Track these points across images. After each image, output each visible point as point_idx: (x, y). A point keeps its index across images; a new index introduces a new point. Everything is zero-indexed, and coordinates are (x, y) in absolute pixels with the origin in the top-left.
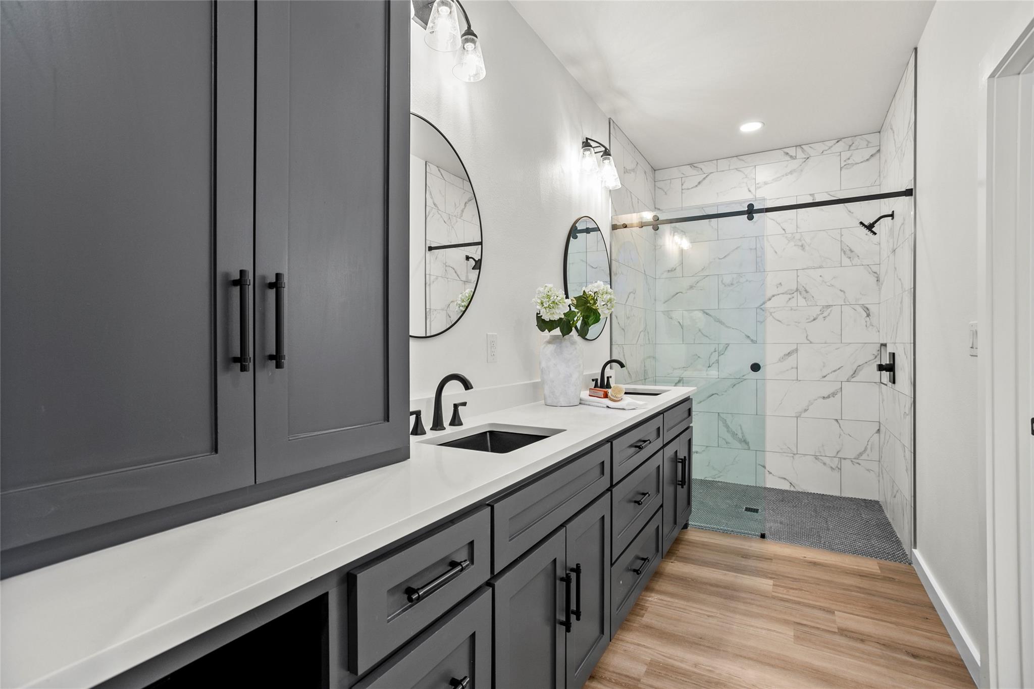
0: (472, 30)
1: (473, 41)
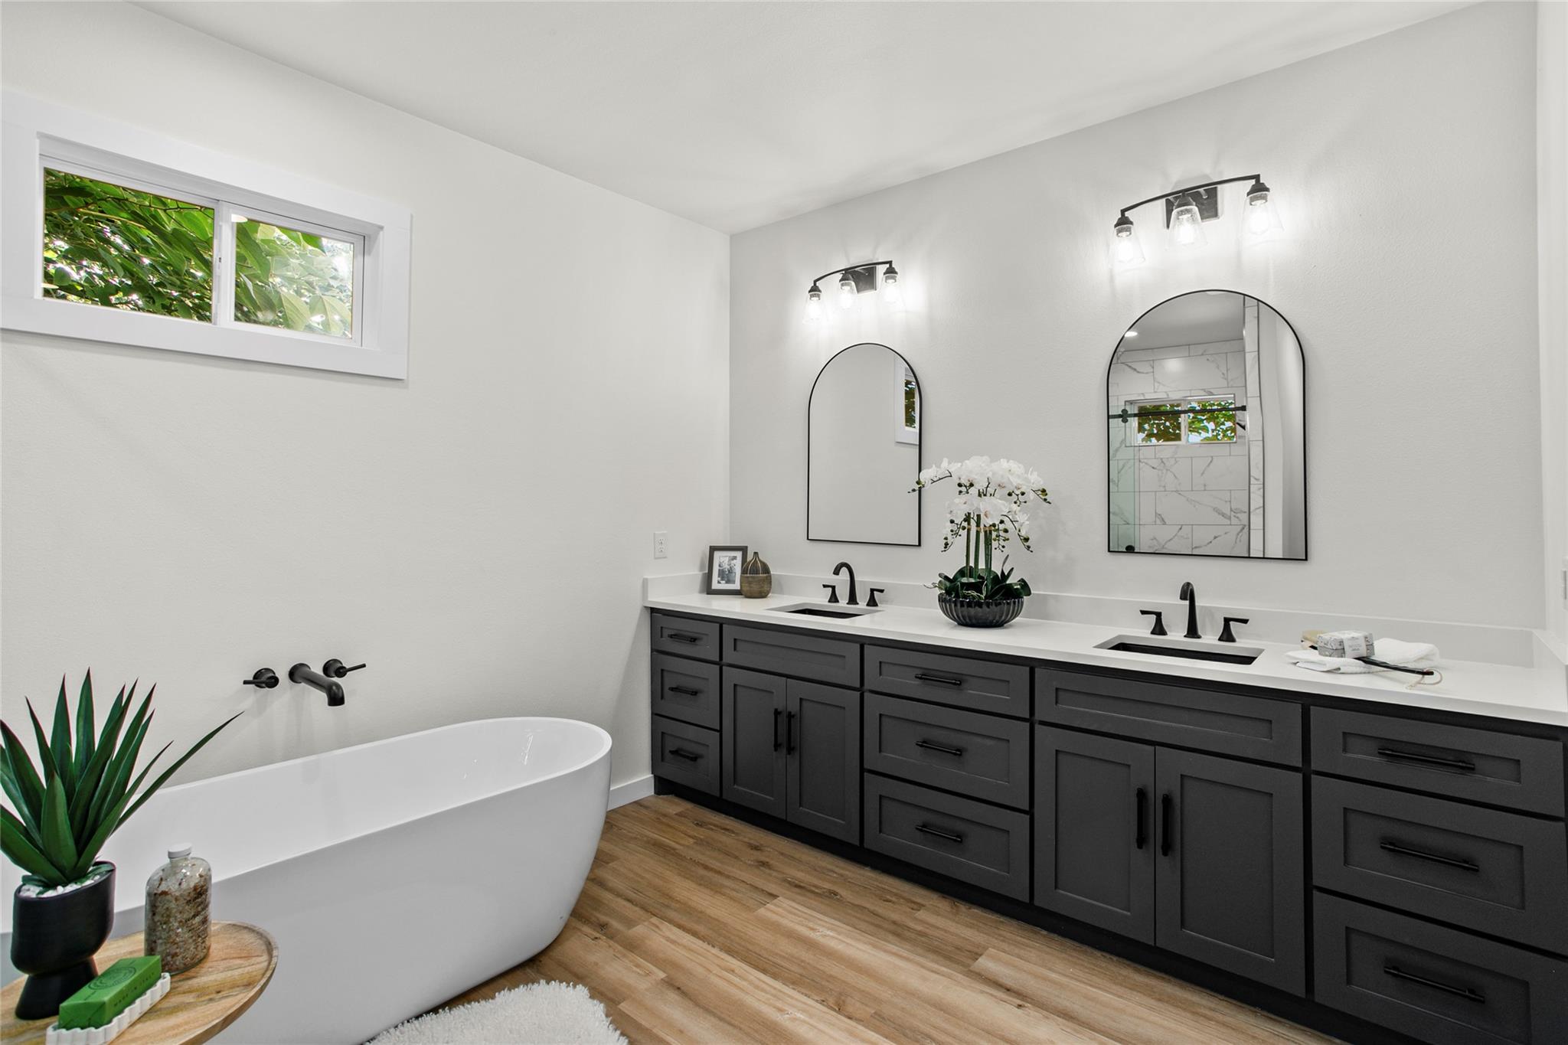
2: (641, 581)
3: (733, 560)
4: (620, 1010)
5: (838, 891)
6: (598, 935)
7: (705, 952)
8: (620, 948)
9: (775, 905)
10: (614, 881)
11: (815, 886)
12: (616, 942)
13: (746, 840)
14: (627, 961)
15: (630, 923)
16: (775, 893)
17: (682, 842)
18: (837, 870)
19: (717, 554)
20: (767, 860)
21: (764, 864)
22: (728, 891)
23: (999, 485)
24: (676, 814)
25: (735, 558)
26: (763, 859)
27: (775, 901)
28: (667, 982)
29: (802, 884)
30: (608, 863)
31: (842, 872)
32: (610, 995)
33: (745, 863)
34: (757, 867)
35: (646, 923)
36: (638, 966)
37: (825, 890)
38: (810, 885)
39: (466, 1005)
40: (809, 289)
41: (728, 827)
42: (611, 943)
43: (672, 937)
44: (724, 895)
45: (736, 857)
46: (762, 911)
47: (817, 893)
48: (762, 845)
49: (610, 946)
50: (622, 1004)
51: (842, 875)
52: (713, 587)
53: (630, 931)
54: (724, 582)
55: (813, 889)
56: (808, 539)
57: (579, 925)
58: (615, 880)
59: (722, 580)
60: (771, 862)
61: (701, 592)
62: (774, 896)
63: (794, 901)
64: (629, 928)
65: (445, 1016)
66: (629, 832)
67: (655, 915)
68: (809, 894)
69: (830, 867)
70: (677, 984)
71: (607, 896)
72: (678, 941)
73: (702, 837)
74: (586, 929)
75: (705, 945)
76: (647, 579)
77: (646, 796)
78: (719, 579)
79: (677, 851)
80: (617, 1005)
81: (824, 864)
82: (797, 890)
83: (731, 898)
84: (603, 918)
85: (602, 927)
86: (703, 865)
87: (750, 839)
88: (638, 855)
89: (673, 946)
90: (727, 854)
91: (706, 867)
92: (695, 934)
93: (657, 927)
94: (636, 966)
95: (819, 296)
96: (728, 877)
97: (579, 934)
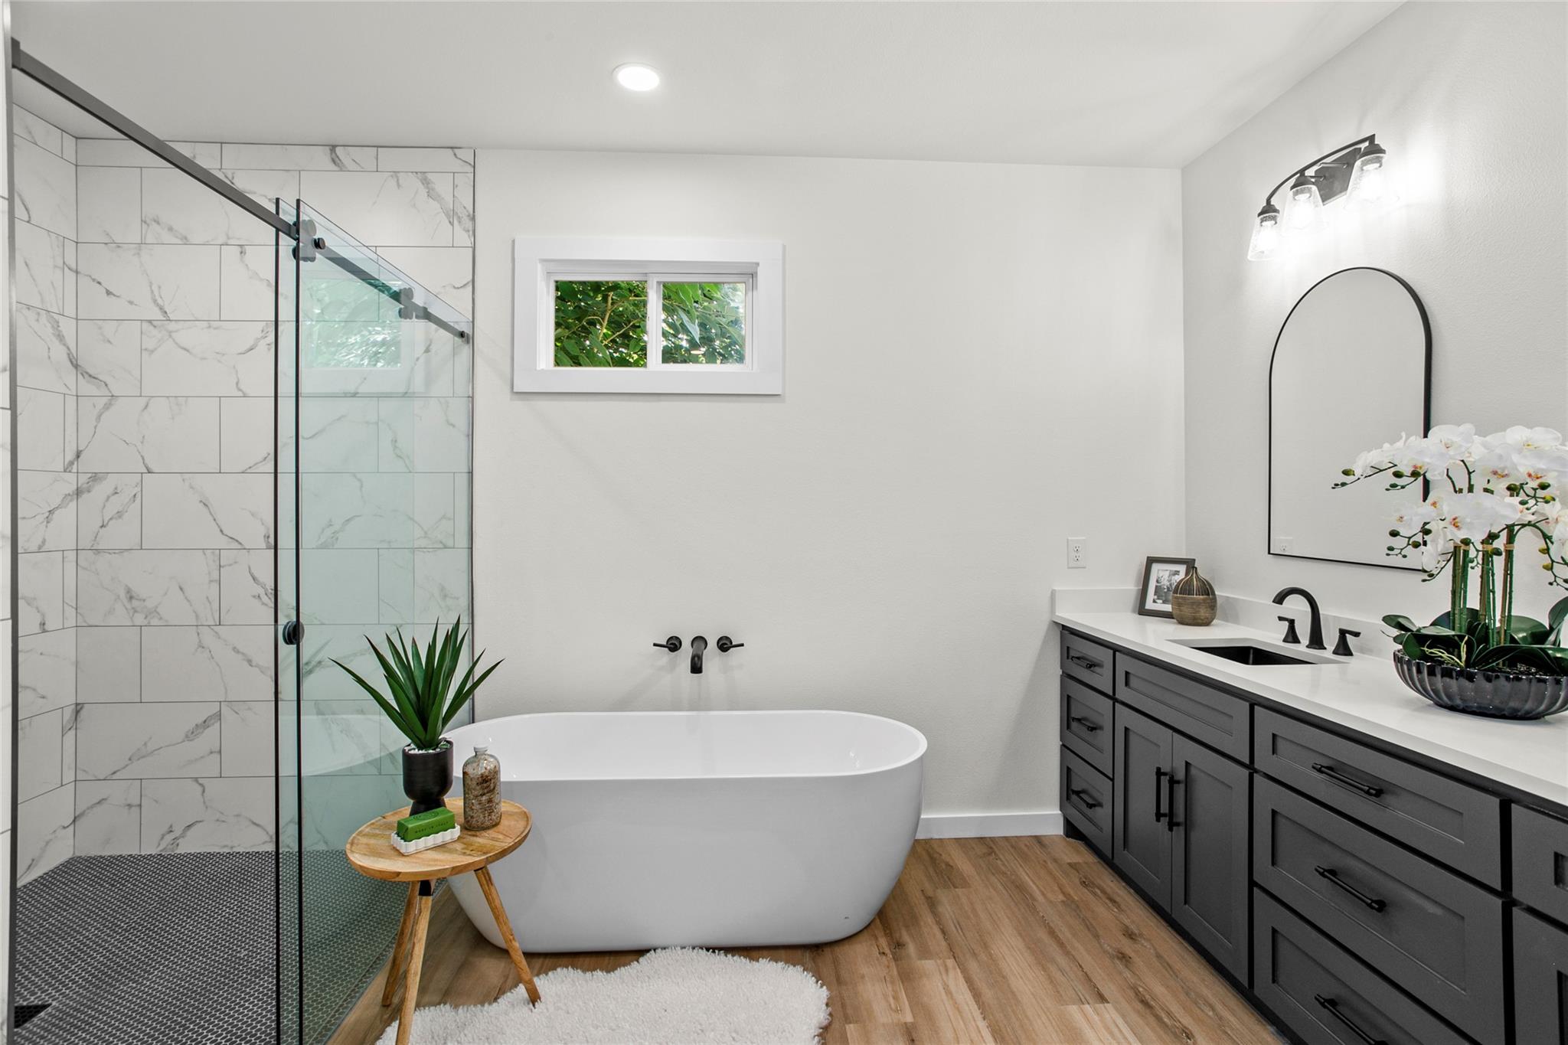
2: (1050, 592)
3: (1174, 575)
4: (845, 1029)
5: (1194, 1034)
6: (887, 951)
7: (970, 1017)
8: (895, 972)
9: (1095, 1010)
10: (947, 909)
11: (1169, 1014)
12: (897, 966)
13: (1127, 922)
14: (890, 989)
15: (925, 953)
16: (1106, 994)
17: (1049, 895)
18: (1219, 1007)
19: (1155, 567)
20: (1132, 955)
21: (1123, 957)
22: (1053, 969)
23: (1495, 473)
24: (1070, 864)
25: (1177, 573)
26: (1128, 951)
27: (1100, 1006)
28: (907, 1028)
29: (1152, 1003)
30: (955, 887)
31: (1226, 1014)
32: (850, 1011)
33: (1101, 947)
34: (1112, 957)
35: (938, 961)
36: (896, 998)
37: (1178, 1024)
38: (1163, 1009)
39: (742, 957)
40: (1260, 211)
41: (1118, 899)
42: (893, 964)
43: (953, 988)
44: (1045, 971)
45: (1097, 936)
46: (1073, 1010)
47: (1164, 1023)
48: (1141, 935)
49: (888, 967)
50: (852, 1025)
51: (1221, 1018)
52: (1147, 607)
53: (919, 962)
54: (1161, 601)
55: (1163, 1015)
56: (1269, 553)
57: (880, 933)
58: (948, 907)
59: (1158, 599)
60: (1136, 959)
61: (1134, 612)
62: (1102, 999)
63: (1123, 1017)
64: (920, 959)
65: (720, 958)
66: (1004, 865)
67: (954, 957)
68: (1152, 1019)
69: (1213, 1000)
70: (914, 1036)
71: (928, 919)
72: (954, 994)
73: (1076, 898)
74: (883, 942)
75: (977, 1013)
76: (1055, 590)
77: (1053, 834)
78: (1156, 597)
79: (1035, 903)
80: (846, 1023)
81: (1205, 992)
82: (1140, 1006)
83: (1051, 980)
84: (906, 937)
85: (899, 945)
86: (1050, 927)
87: (1133, 922)
88: (991, 890)
89: (944, 997)
90: (1089, 927)
91: (1052, 933)
92: (977, 995)
93: (947, 970)
94: (894, 998)
95: (1274, 218)
96: (1067, 953)
97: (874, 942)
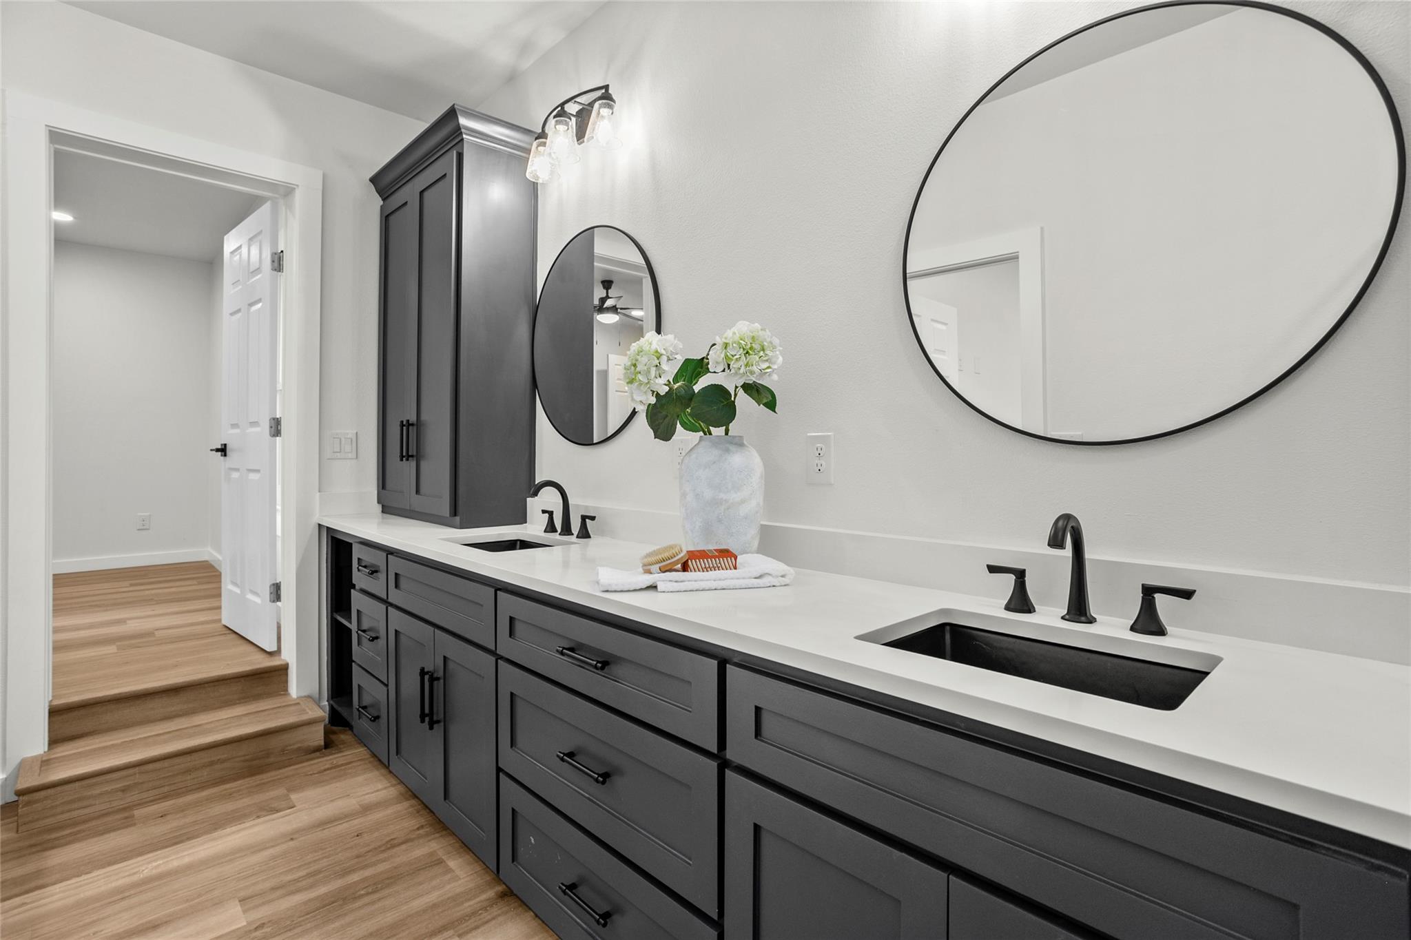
0: (610, 94)
1: (610, 107)
